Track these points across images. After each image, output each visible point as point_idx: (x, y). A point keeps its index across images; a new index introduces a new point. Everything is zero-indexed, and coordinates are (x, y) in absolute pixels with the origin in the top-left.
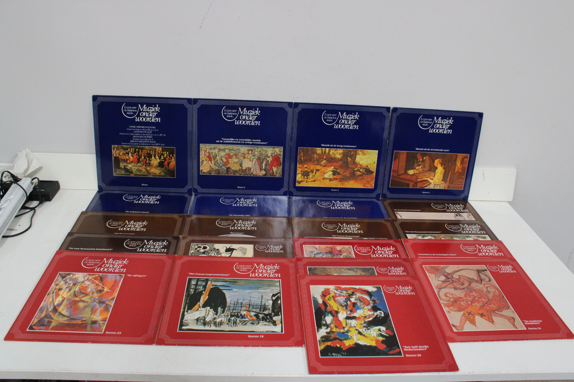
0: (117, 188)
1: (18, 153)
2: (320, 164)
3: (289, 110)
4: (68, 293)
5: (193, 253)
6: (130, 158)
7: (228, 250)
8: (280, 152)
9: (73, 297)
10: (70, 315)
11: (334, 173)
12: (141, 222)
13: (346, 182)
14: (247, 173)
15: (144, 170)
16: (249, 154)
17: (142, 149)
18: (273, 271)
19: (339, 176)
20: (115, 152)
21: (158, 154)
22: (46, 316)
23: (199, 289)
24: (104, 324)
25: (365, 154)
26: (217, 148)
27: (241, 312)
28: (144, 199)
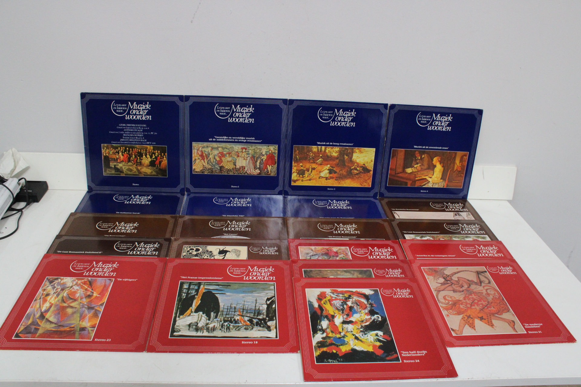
0: (106, 188)
1: (4, 153)
2: (316, 162)
3: (284, 107)
4: (55, 298)
5: (185, 255)
6: (120, 157)
7: (221, 252)
8: (275, 150)
9: (61, 303)
10: (57, 322)
11: (331, 172)
12: (132, 224)
13: (343, 181)
14: (241, 172)
15: (135, 170)
16: (243, 152)
17: (133, 148)
18: (268, 274)
19: (335, 174)
20: (105, 151)
21: (149, 152)
22: (33, 323)
23: (192, 293)
24: (93, 331)
25: (362, 152)
26: (210, 147)
27: (235, 317)
28: (135, 200)
